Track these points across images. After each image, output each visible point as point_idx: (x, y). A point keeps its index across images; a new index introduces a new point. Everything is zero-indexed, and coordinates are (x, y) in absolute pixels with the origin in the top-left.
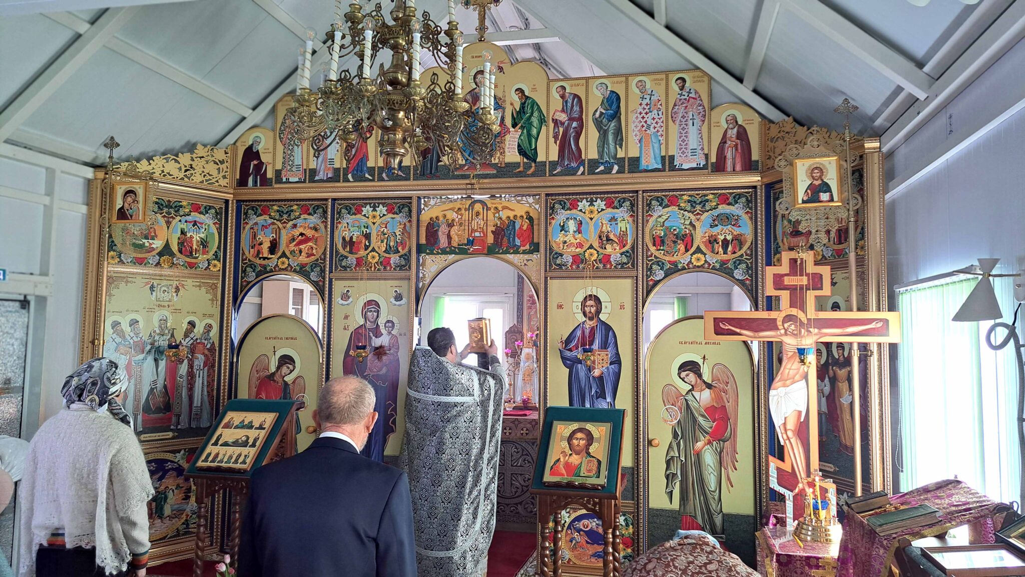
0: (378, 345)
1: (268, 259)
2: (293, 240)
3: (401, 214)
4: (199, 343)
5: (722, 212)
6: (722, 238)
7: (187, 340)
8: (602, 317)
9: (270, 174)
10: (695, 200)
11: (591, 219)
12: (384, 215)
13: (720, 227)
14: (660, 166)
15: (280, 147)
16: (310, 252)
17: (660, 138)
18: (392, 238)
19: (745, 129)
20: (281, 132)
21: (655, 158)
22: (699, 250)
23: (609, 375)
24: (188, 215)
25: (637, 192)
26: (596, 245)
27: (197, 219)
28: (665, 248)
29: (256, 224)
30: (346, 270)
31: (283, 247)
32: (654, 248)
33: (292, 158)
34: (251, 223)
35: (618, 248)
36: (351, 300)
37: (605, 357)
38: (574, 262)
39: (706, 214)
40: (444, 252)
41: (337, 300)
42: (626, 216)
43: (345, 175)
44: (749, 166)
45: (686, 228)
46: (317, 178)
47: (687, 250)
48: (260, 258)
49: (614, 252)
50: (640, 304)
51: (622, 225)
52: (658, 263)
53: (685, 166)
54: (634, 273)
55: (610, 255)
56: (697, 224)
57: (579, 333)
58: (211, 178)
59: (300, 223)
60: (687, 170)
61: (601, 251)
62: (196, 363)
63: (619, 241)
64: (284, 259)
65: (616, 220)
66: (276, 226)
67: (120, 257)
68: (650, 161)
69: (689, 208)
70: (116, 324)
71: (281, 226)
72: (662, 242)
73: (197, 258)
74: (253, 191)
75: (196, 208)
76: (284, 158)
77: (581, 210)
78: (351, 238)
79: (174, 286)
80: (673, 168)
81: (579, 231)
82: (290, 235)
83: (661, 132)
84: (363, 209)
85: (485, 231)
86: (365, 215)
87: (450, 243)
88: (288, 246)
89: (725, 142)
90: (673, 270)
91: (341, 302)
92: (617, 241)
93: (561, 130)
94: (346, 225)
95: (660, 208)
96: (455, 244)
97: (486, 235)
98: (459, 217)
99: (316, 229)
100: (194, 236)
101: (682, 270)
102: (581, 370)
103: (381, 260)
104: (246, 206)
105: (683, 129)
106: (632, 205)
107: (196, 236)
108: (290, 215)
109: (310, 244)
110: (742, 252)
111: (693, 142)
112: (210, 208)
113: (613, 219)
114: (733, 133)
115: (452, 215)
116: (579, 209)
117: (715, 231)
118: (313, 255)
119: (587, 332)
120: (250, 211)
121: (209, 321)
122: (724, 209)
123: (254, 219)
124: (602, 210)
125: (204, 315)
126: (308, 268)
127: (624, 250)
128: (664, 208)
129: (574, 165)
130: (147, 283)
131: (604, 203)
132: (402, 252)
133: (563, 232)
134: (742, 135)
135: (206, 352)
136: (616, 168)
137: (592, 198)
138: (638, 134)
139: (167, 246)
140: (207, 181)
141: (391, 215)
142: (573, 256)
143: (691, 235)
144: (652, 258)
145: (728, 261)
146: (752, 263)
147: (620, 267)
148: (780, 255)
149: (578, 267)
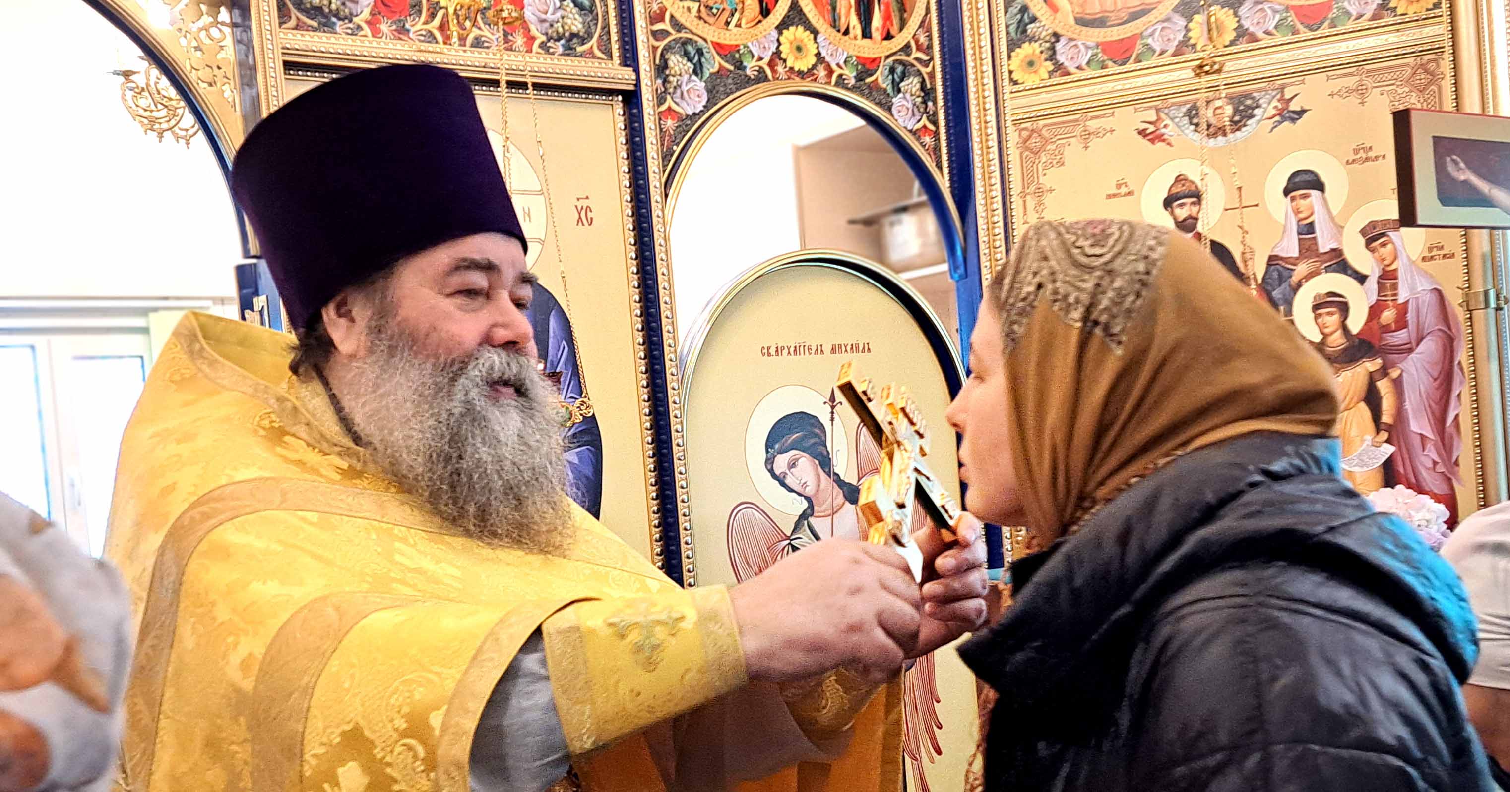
47: (764, 11)
52: (683, 48)
54: (624, 77)
90: (732, 81)
101: (757, 80)
144: (665, 26)
145: (875, 61)
146: (932, 75)
147: (559, 47)
148: (1037, 44)
149: (402, 31)
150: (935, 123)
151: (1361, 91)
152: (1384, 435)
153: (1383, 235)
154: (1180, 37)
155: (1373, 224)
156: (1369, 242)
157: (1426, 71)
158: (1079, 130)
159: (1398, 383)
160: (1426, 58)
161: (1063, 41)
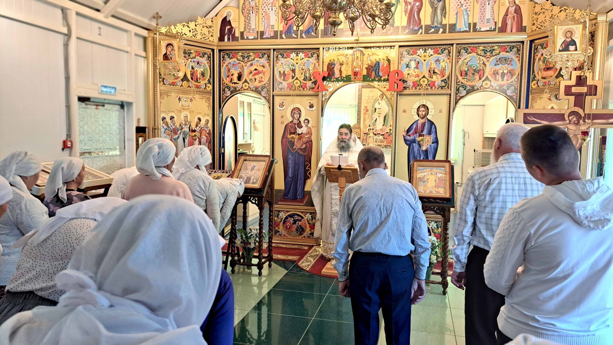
0: (300, 133)
1: (237, 83)
2: (251, 72)
3: (313, 58)
4: (203, 130)
5: (502, 56)
6: (501, 71)
7: (198, 128)
8: (429, 117)
9: (237, 34)
10: (487, 49)
11: (425, 60)
12: (303, 58)
13: (500, 65)
14: (468, 29)
15: (242, 19)
16: (261, 80)
17: (468, 12)
18: (308, 72)
19: (520, 8)
20: (243, 9)
21: (465, 25)
22: (487, 79)
23: (431, 149)
24: (195, 58)
25: (452, 44)
26: (427, 76)
27: (199, 60)
28: (467, 77)
29: (229, 63)
30: (281, 90)
31: (245, 77)
32: (461, 77)
33: (250, 25)
34: (226, 63)
35: (440, 77)
36: (284, 107)
37: (429, 140)
38: (414, 85)
39: (493, 57)
40: (338, 80)
41: (277, 107)
42: (446, 59)
43: (281, 35)
44: (521, 29)
45: (480, 66)
46: (264, 37)
47: (480, 79)
48: (232, 83)
49: (437, 79)
50: (452, 109)
51: (443, 64)
52: (463, 86)
53: (483, 29)
54: (449, 92)
55: (435, 82)
56: (487, 64)
57: (414, 126)
58: (205, 36)
59: (255, 63)
60: (484, 31)
61: (430, 79)
62: (202, 140)
63: (441, 73)
64: (246, 84)
65: (439, 61)
66: (241, 65)
67: (163, 82)
68: (462, 26)
69: (483, 55)
70: (164, 119)
71: (244, 64)
72: (466, 74)
73: (200, 82)
74: (227, 44)
75: (198, 54)
76: (245, 25)
77: (419, 55)
78: (284, 72)
79: (190, 98)
80: (475, 30)
81: (417, 68)
82: (249, 70)
83: (469, 9)
84: (291, 55)
85: (362, 67)
86: (292, 59)
87: (341, 74)
88: (248, 76)
89: (507, 15)
90: (472, 90)
91: (279, 108)
92: (439, 73)
93: (409, 7)
94: (281, 64)
95: (466, 54)
96: (344, 75)
97: (362, 70)
98: (347, 59)
99: (264, 67)
100: (198, 70)
101: (477, 90)
102: (415, 146)
103: (302, 84)
104: (223, 53)
105: (483, 7)
106: (449, 52)
107: (199, 70)
108: (248, 58)
109: (261, 75)
110: (512, 80)
111: (488, 15)
112: (205, 53)
113: (438, 61)
114: (512, 9)
115: (342, 59)
116: (418, 54)
117: (498, 67)
118: (262, 81)
119: (419, 126)
120: (226, 56)
121: (208, 118)
122: (503, 54)
123: (228, 60)
124: (432, 55)
125: (205, 114)
126: (260, 89)
127: (443, 78)
128: (468, 54)
129: (416, 28)
130: (177, 96)
131: (433, 51)
132: (313, 80)
133: (408, 68)
134: (518, 10)
135: (207, 135)
136: (441, 30)
137: (425, 48)
138: (456, 10)
139: (185, 75)
140: (204, 38)
141: (307, 59)
142: (413, 82)
143: (483, 70)
144: (460, 83)
145: (504, 85)
146: (518, 86)
147: (440, 88)
148: (536, 81)
149: (416, 88)
150: (517, 94)
154: (555, 82)
158: (540, 97)
161: (539, 81)
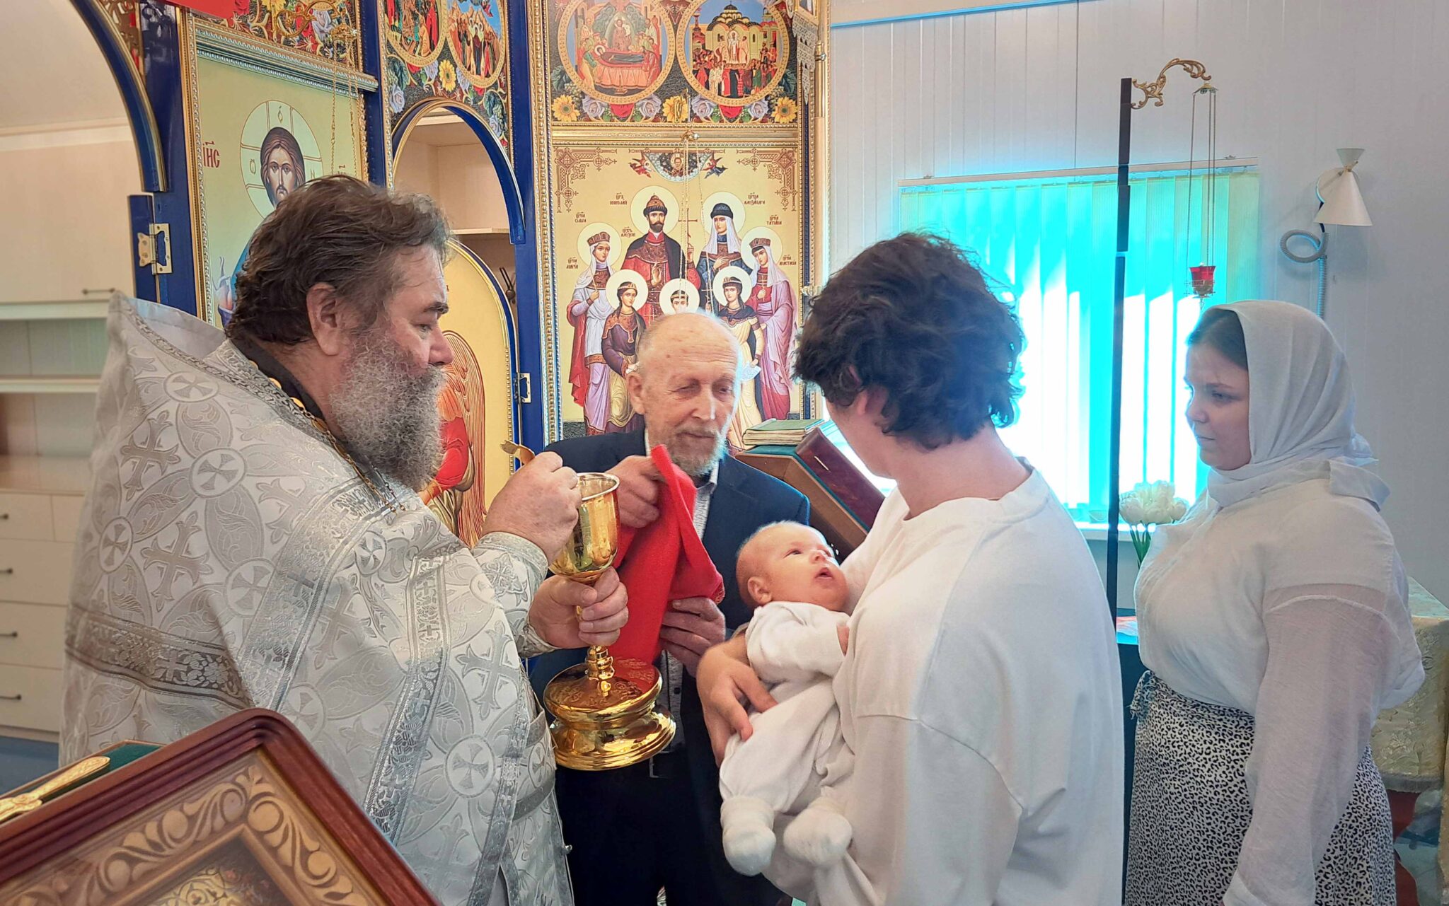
6: (473, 33)
13: (469, 4)
22: (447, 51)
32: (387, 18)
47: (432, 46)
52: (394, 66)
72: (398, 10)
90: (416, 91)
101: (430, 95)
110: (496, 76)
117: (464, 12)
143: (435, 8)
145: (482, 91)
146: (507, 104)
147: (330, 53)
148: (570, 97)
150: (508, 137)
151: (754, 162)
152: (756, 361)
153: (762, 247)
154: (657, 111)
155: (756, 240)
156: (754, 250)
157: (788, 157)
158: (595, 157)
159: (765, 332)
160: (788, 149)
161: (587, 98)
